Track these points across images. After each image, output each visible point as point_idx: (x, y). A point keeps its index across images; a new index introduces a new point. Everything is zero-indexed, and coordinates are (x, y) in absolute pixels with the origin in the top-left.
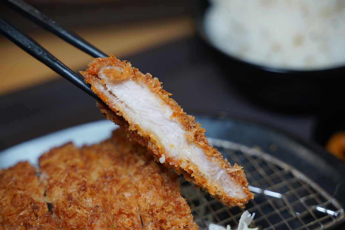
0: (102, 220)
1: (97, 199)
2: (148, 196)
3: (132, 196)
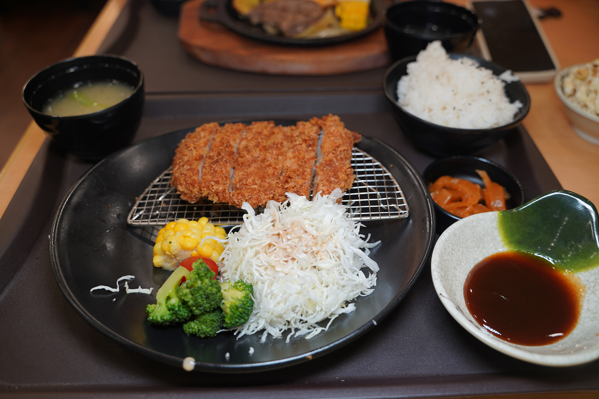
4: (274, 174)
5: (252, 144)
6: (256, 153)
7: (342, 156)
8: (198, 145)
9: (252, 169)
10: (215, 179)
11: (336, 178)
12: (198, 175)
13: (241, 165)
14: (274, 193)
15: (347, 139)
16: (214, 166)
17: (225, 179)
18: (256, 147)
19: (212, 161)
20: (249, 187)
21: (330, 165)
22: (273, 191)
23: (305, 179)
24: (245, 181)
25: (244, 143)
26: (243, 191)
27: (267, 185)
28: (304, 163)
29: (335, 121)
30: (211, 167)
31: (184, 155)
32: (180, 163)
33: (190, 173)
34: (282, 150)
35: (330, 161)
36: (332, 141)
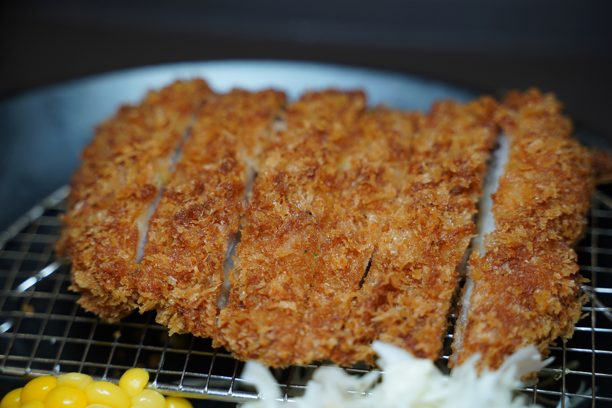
0: (303, 237)
1: (321, 202)
2: (398, 237)
3: (378, 225)
4: (347, 269)
5: (295, 168)
6: (305, 199)
7: (553, 234)
8: (144, 152)
9: (286, 249)
10: (180, 268)
11: (527, 306)
12: (135, 248)
13: (257, 232)
14: (342, 334)
15: (575, 180)
16: (180, 229)
17: (206, 270)
18: (305, 179)
19: (178, 210)
20: (271, 306)
21: (514, 261)
22: (337, 326)
23: (436, 298)
24: (263, 283)
25: (273, 161)
26: (252, 316)
27: (324, 302)
28: (437, 248)
29: (545, 114)
30: (174, 230)
31: (101, 176)
32: (88, 196)
33: (111, 239)
34: (380, 195)
35: (514, 249)
36: (527, 182)
